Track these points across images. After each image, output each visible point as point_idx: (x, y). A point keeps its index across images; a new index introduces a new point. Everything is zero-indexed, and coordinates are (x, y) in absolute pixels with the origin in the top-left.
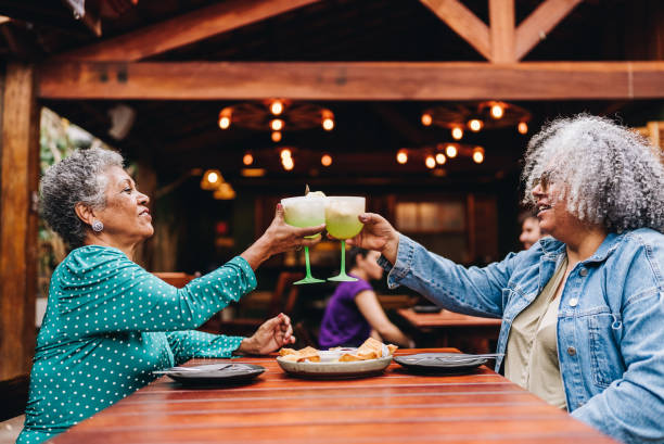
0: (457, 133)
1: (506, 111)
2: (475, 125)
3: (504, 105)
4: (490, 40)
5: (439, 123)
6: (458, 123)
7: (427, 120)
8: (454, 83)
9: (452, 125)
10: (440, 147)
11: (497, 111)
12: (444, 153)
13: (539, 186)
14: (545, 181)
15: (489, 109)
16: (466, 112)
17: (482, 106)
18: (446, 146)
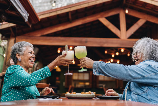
0: (113, 56)
1: (125, 51)
2: (117, 54)
3: (124, 49)
4: (121, 33)
5: (109, 53)
6: (113, 53)
7: (106, 52)
8: (112, 43)
9: (112, 54)
10: (109, 59)
11: (122, 50)
12: (110, 61)
13: (135, 55)
14: (136, 53)
15: (120, 50)
16: (115, 51)
17: (119, 49)
18: (111, 59)
